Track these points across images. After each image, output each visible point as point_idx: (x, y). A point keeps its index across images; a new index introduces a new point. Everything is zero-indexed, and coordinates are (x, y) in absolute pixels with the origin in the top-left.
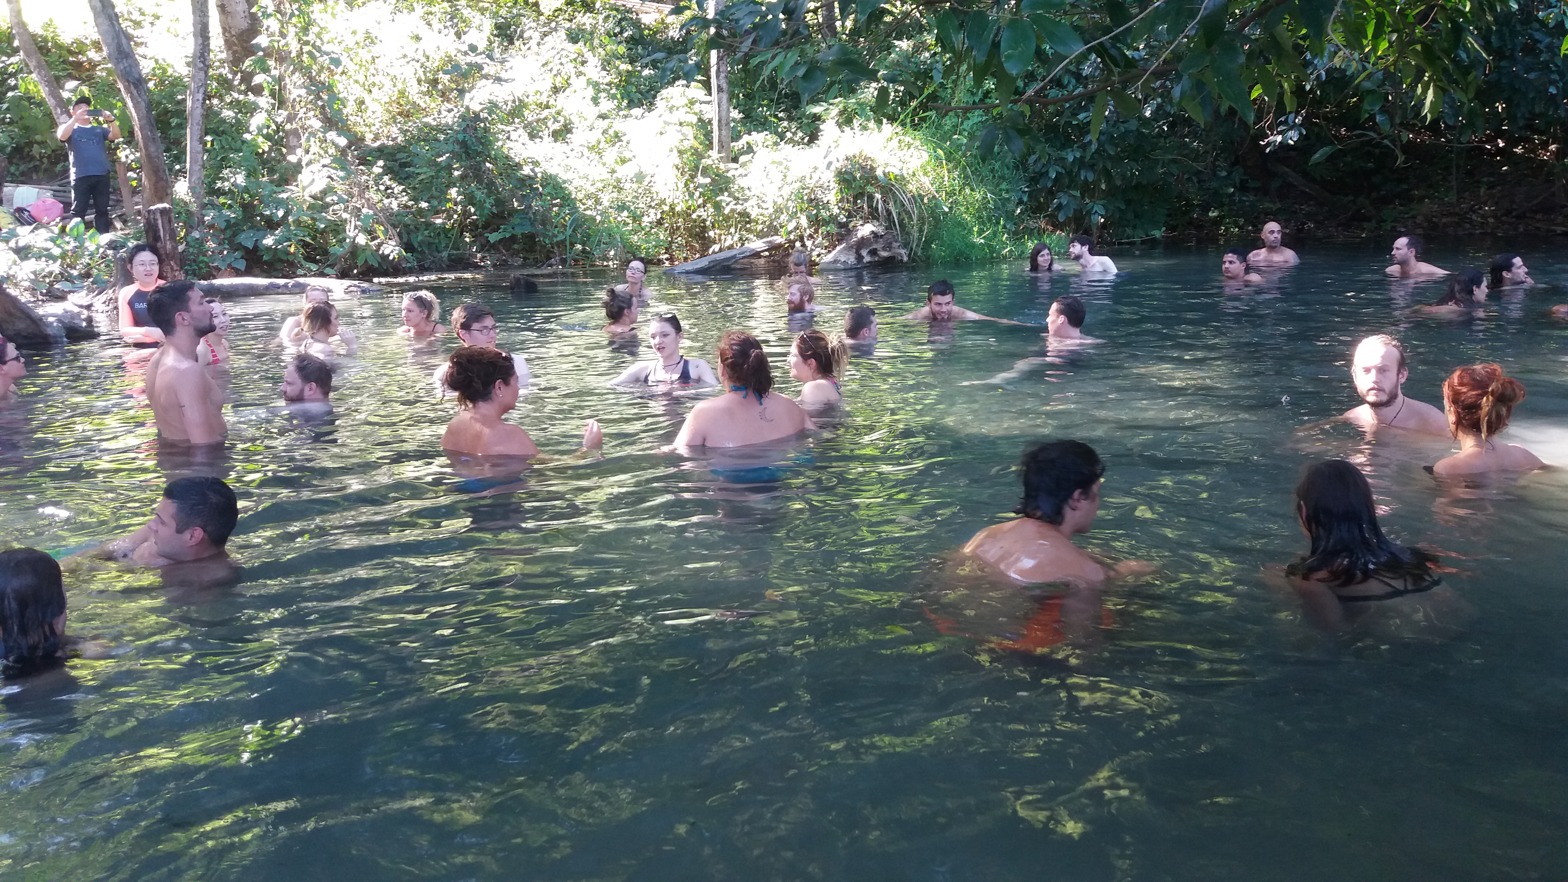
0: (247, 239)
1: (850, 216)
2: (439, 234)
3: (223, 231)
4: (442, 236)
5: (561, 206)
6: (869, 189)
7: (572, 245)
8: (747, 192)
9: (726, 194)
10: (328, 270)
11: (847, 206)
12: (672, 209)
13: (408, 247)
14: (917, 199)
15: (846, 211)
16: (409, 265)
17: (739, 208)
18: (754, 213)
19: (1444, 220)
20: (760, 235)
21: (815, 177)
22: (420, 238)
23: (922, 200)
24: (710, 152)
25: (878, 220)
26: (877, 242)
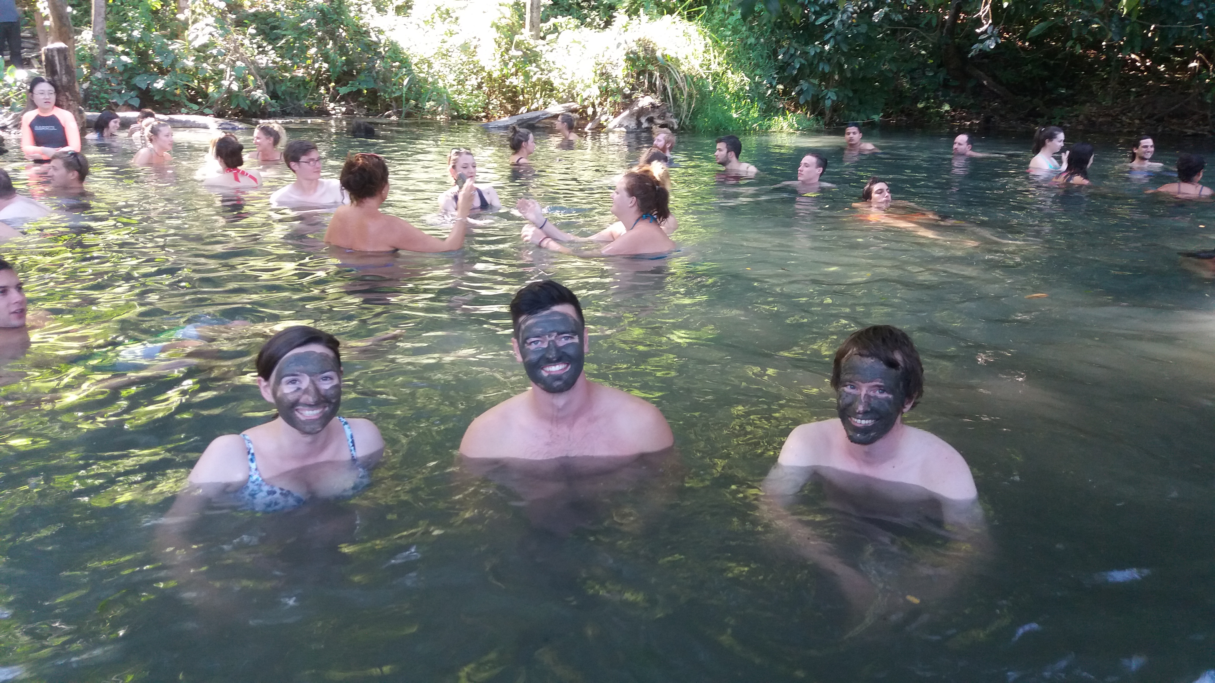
0: (141, 81)
1: (633, 89)
2: (299, 86)
3: (121, 74)
4: (302, 88)
5: (399, 68)
6: (650, 67)
7: (408, 100)
8: (552, 64)
9: (534, 65)
10: (207, 111)
11: (631, 80)
12: (490, 75)
13: (274, 95)
14: (688, 78)
15: (630, 84)
16: (273, 109)
17: (544, 78)
18: (556, 83)
19: (1100, 120)
20: (561, 101)
21: (607, 55)
22: (283, 88)
23: (692, 80)
24: (523, 30)
25: (656, 93)
26: (653, 111)
